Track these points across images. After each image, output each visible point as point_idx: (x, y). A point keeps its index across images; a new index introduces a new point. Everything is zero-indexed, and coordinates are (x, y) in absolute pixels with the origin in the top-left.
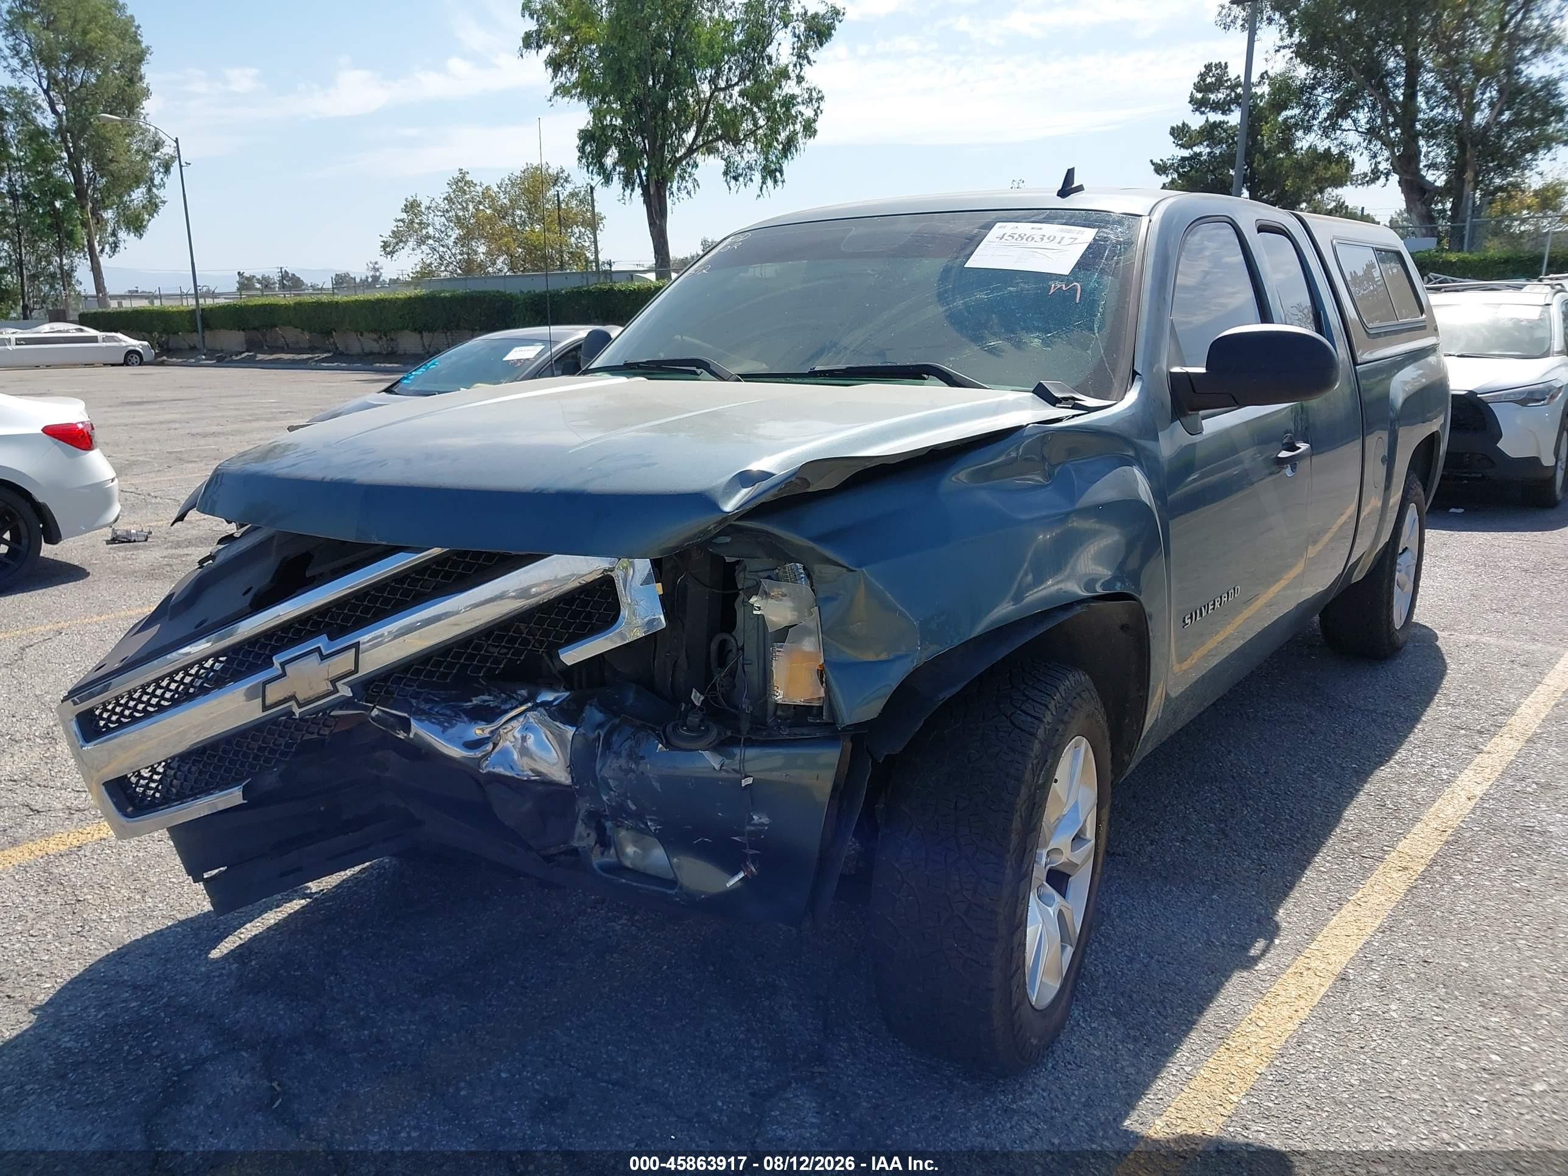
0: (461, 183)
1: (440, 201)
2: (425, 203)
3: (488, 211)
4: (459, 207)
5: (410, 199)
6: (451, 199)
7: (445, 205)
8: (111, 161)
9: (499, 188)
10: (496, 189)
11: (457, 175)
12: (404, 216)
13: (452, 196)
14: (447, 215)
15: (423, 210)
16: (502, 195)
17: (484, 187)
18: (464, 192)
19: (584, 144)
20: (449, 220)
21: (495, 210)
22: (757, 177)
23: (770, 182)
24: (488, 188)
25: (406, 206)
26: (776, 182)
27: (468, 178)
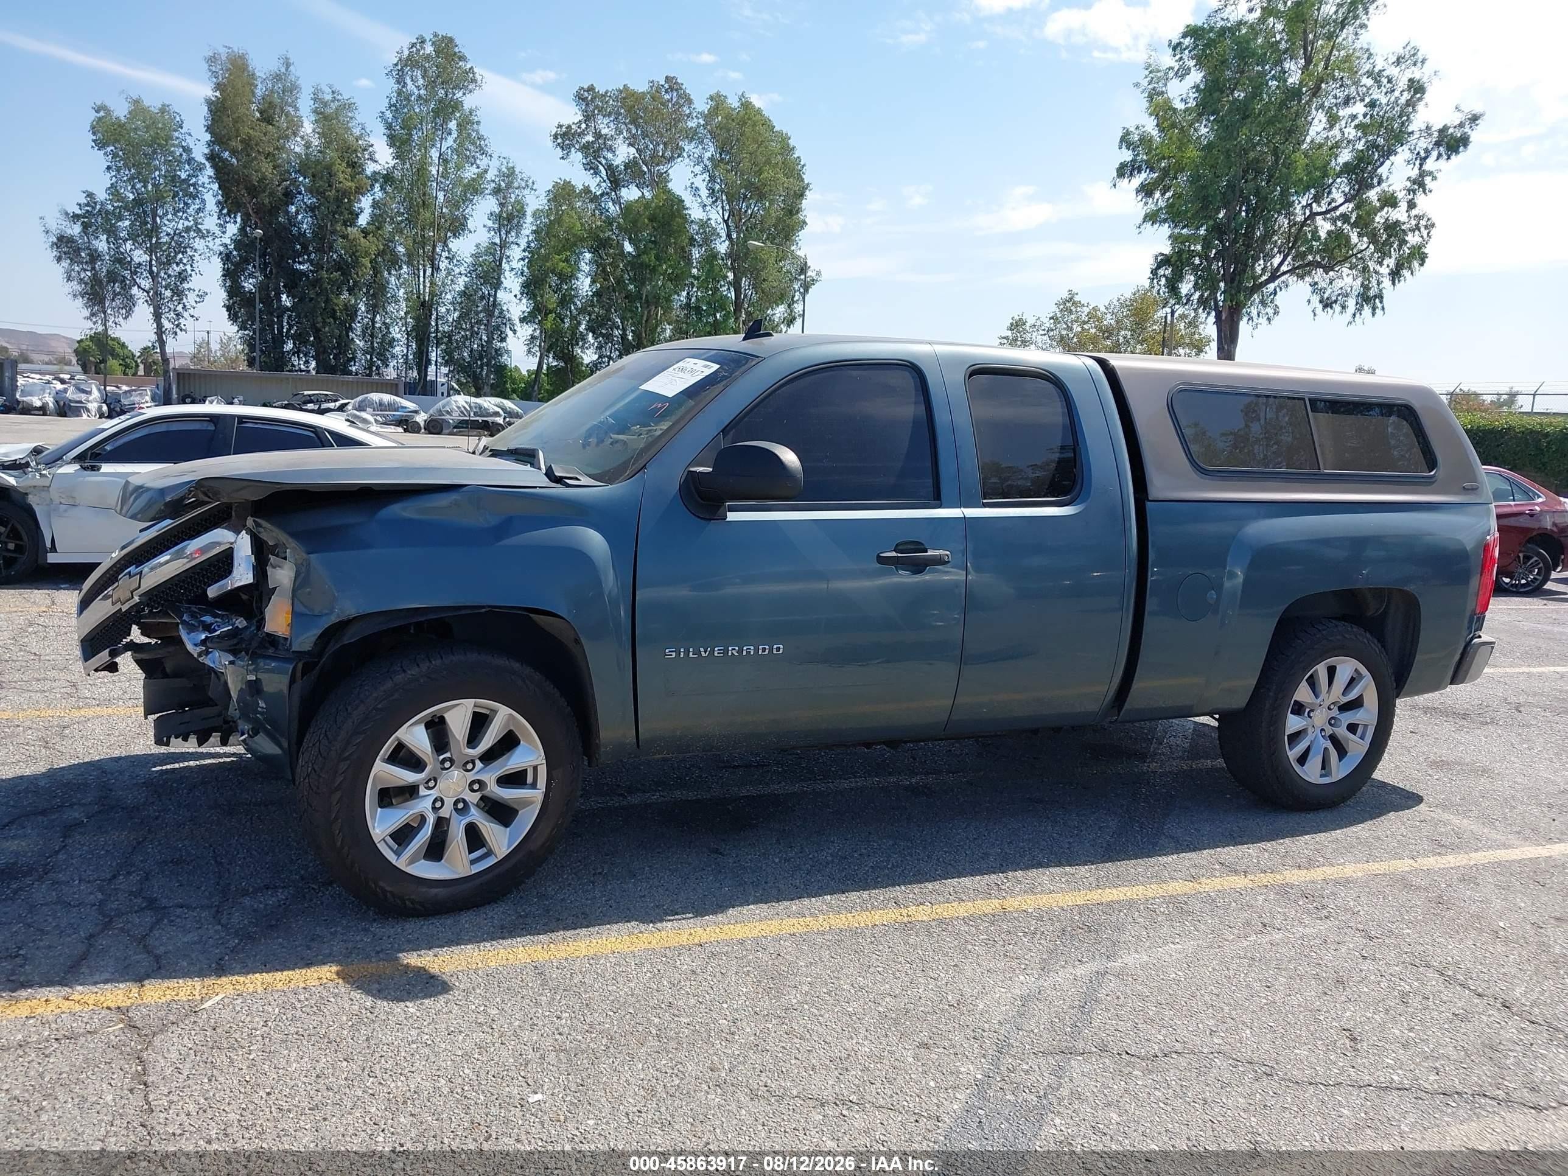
0: (1069, 304)
1: (1046, 320)
2: (1031, 321)
3: (1093, 331)
4: (1065, 326)
5: (1017, 318)
6: (1057, 319)
7: (1049, 324)
8: (764, 280)
9: (1107, 308)
10: (1103, 309)
11: (1066, 295)
12: (1009, 333)
13: (1059, 315)
14: (1051, 334)
15: (1028, 328)
16: (1109, 316)
17: (1091, 307)
18: (1071, 312)
19: (1158, 267)
20: (1051, 338)
21: (1100, 330)
22: (1351, 303)
23: (1367, 310)
24: (1095, 309)
25: (1012, 324)
26: (1374, 309)
27: (1077, 298)
